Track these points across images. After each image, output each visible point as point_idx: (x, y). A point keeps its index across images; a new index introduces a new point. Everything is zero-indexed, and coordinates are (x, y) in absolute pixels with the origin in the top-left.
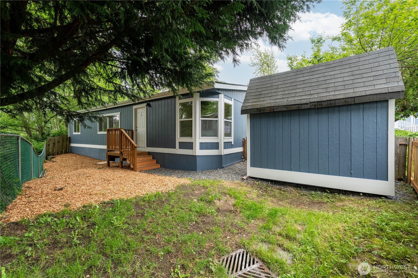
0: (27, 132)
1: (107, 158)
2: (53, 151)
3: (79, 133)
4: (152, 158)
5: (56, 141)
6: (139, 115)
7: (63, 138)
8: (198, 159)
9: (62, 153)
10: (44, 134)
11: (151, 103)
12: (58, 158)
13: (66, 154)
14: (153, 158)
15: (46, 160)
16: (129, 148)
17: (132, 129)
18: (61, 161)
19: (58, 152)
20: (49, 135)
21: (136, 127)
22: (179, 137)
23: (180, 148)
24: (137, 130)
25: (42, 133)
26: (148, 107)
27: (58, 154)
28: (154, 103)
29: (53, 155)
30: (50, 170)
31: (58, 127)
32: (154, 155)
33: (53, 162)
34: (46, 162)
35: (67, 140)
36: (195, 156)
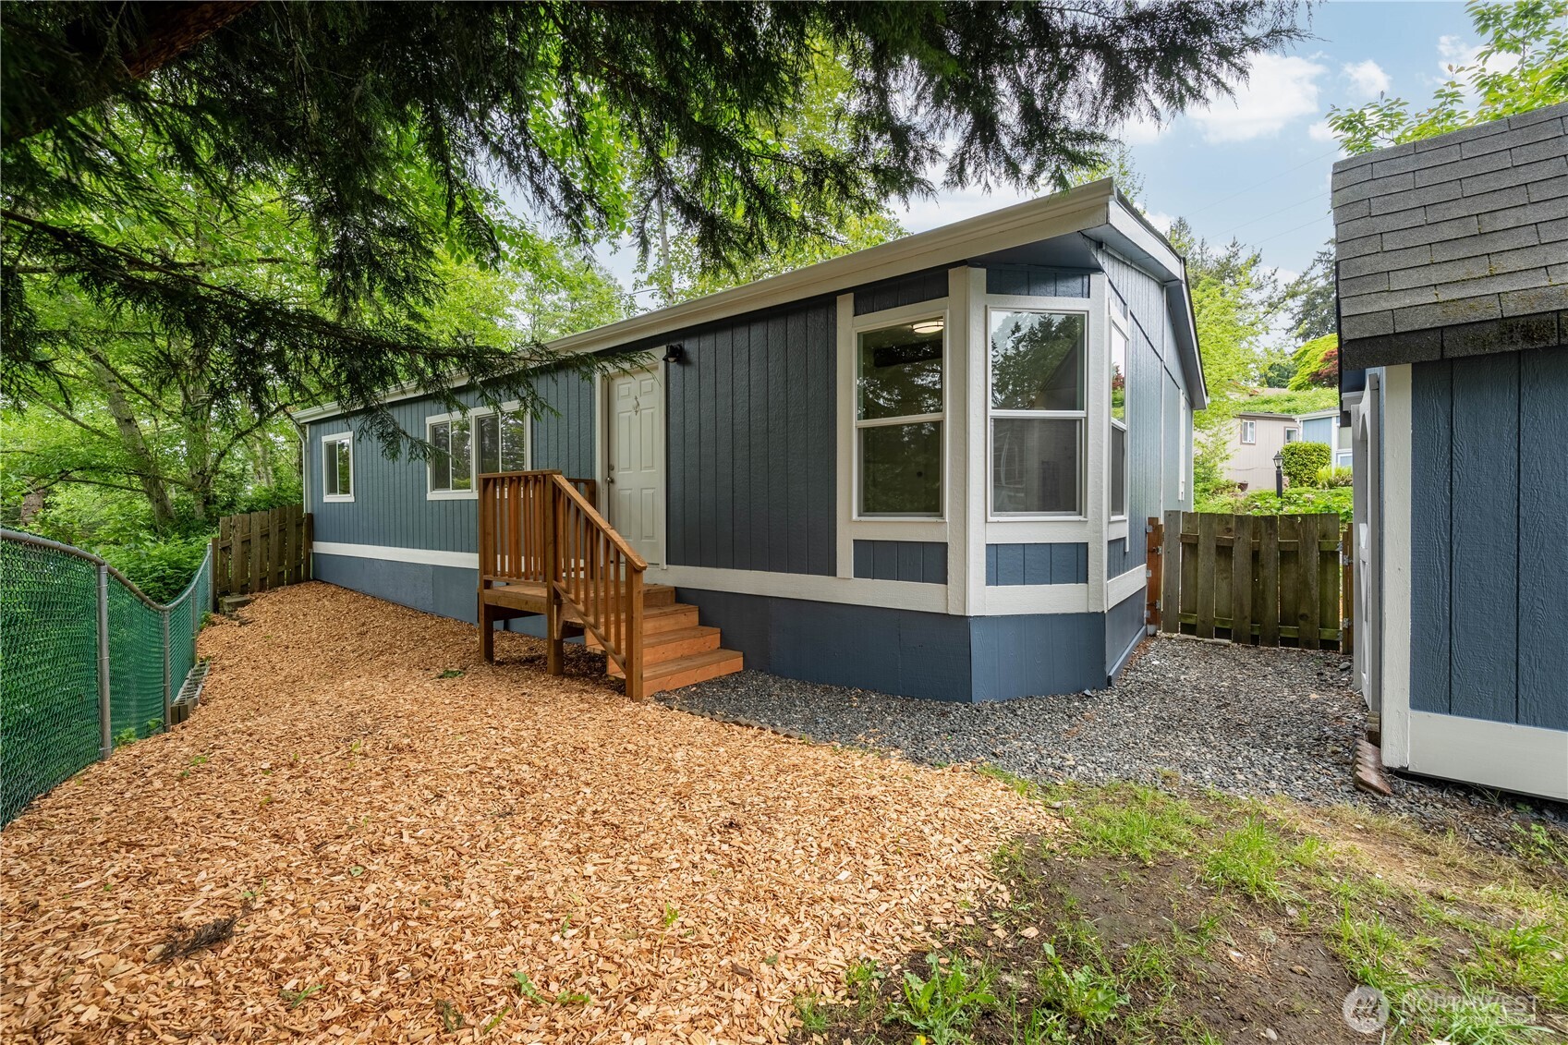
0: (149, 495)
1: (482, 617)
2: (244, 574)
3: (349, 498)
4: (695, 617)
5: (256, 529)
6: (622, 406)
7: (283, 520)
8: (976, 634)
9: (277, 582)
10: (215, 503)
11: (690, 346)
12: (264, 607)
13: (295, 589)
14: (703, 621)
15: (213, 615)
16: (577, 569)
17: (587, 477)
18: (276, 621)
19: (263, 580)
20: (231, 505)
21: (610, 468)
22: (855, 517)
23: (860, 572)
24: (612, 481)
25: (208, 498)
26: (672, 365)
27: (262, 589)
28: (707, 343)
29: (243, 593)
30: (227, 663)
31: (267, 475)
32: (708, 607)
33: (242, 624)
34: (214, 624)
35: (299, 525)
36: (963, 620)
